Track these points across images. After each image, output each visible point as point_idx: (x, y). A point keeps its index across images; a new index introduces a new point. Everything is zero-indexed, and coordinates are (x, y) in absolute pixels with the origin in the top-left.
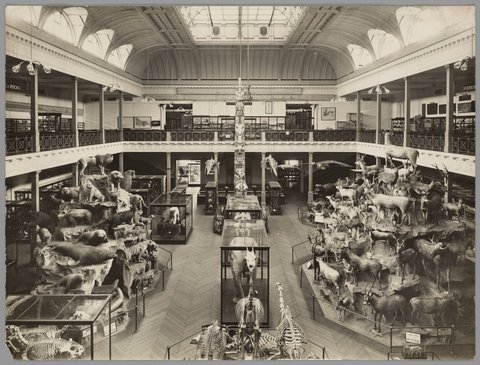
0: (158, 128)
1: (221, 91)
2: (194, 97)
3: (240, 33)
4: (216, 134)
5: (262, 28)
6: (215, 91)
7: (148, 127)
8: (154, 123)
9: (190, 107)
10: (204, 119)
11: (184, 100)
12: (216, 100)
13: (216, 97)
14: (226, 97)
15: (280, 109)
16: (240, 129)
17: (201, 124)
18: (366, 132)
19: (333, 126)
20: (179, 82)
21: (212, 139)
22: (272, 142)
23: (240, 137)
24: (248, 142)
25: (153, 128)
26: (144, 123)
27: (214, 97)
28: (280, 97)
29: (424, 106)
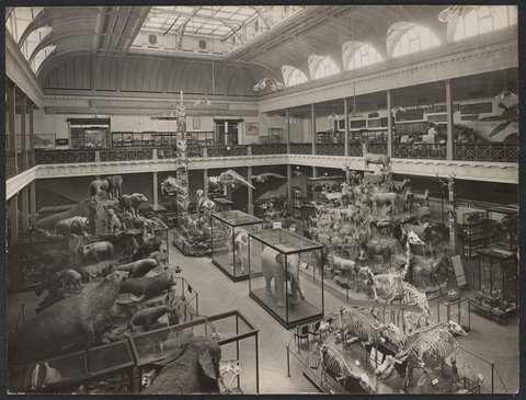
0: (66, 147)
1: (145, 105)
2: (112, 111)
3: (180, 45)
4: (155, 151)
5: (201, 42)
6: (137, 105)
7: (50, 147)
8: (58, 142)
9: (108, 121)
10: (125, 136)
11: (100, 113)
12: (139, 114)
13: (139, 111)
14: (149, 111)
15: (208, 125)
16: (182, 145)
17: (123, 142)
18: (295, 145)
19: (256, 140)
20: (93, 92)
21: (150, 157)
22: (214, 158)
23: (183, 154)
24: (190, 159)
25: (58, 148)
26: (46, 142)
27: (135, 111)
28: (208, 112)
29: (336, 121)
